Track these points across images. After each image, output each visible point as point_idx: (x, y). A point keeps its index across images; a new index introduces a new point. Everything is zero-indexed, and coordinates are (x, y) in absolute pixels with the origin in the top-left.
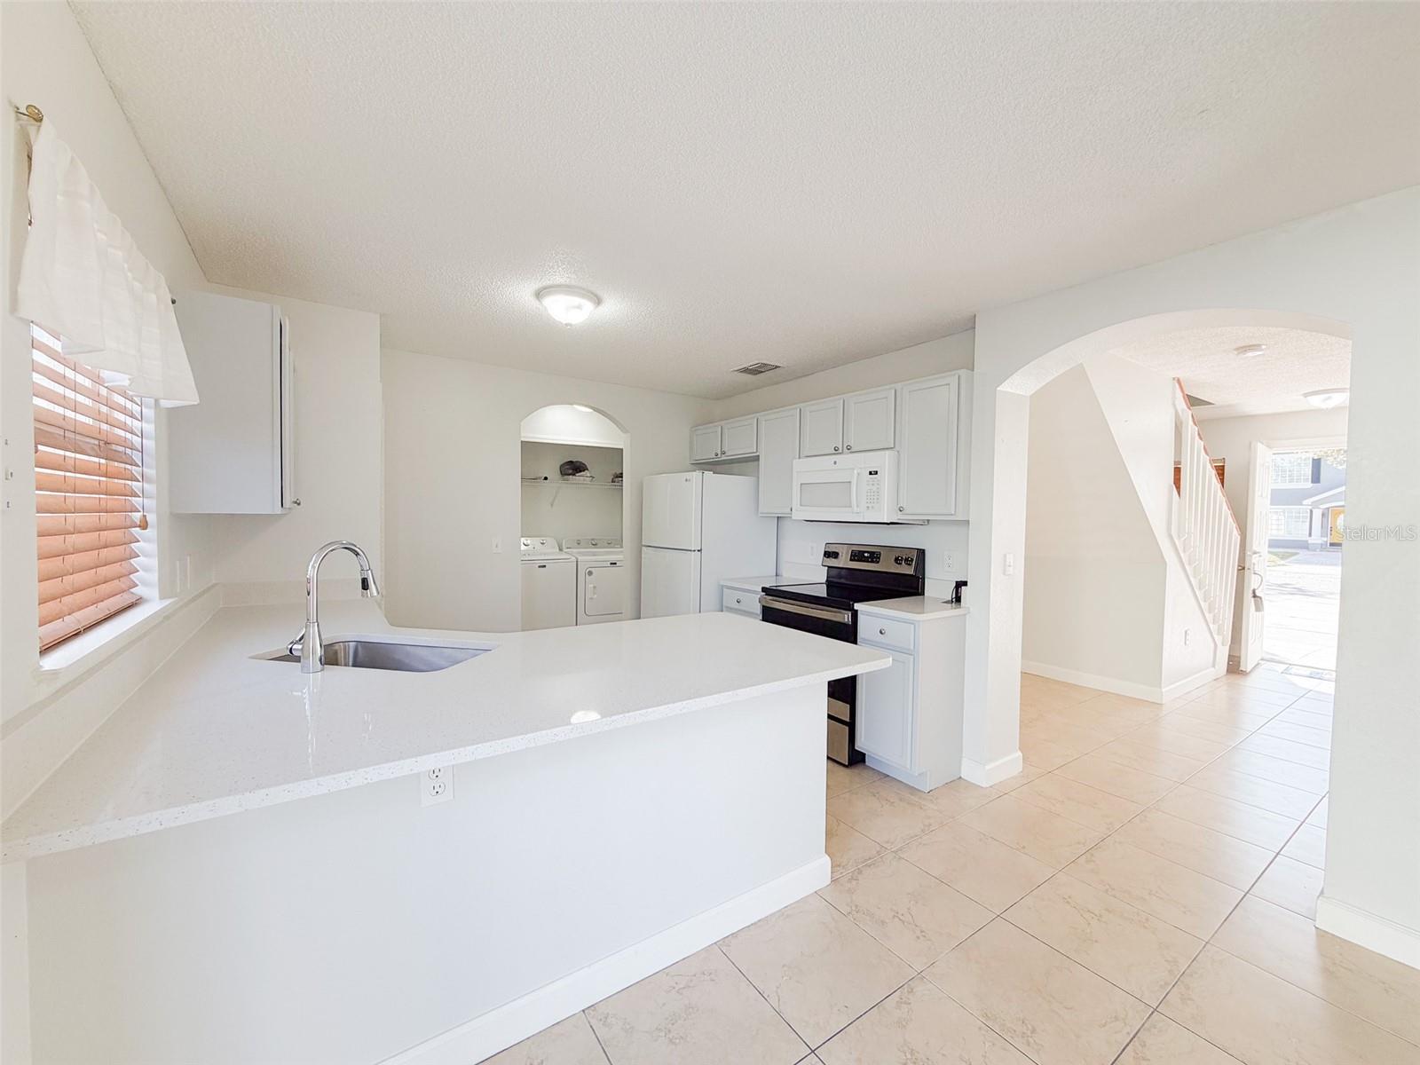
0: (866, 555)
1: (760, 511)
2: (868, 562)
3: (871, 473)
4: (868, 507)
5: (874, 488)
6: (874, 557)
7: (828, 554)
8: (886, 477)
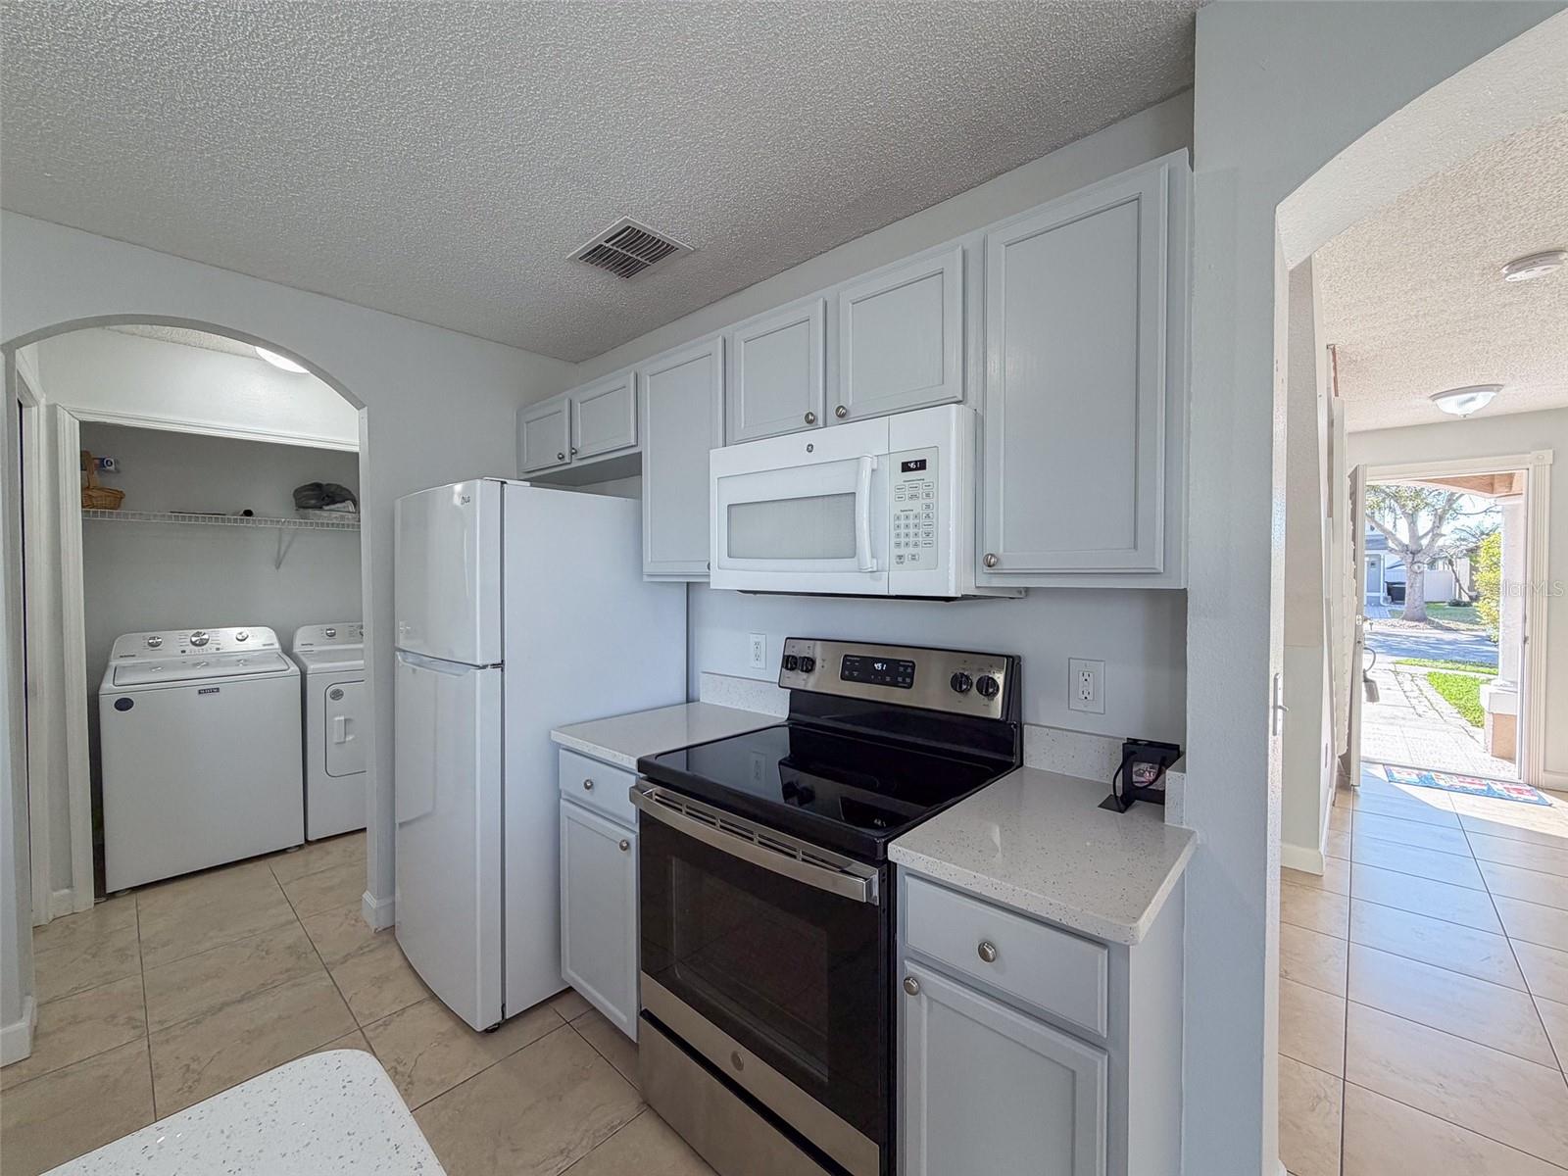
0: (878, 666)
1: (647, 569)
2: (884, 684)
3: (906, 467)
4: (900, 557)
5: (917, 506)
6: (899, 670)
7: (790, 663)
8: (950, 474)
